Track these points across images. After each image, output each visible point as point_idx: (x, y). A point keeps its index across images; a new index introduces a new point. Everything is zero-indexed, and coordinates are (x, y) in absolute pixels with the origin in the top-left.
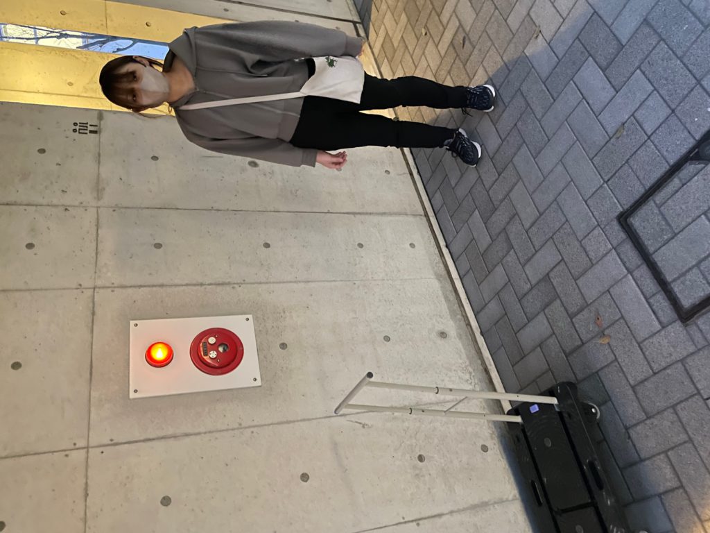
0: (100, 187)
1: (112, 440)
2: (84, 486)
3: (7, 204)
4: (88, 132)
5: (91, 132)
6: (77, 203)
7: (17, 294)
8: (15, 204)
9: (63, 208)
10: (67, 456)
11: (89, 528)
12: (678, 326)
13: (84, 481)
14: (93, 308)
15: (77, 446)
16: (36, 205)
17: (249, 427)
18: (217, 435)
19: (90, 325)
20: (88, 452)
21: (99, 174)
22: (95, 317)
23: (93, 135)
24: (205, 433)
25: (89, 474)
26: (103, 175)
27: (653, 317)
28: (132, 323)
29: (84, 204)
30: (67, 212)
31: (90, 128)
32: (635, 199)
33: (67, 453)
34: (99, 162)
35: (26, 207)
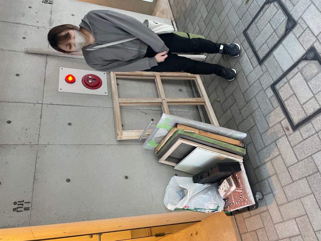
0: (51, 22)
1: (51, 103)
2: (40, 115)
3: (16, 23)
4: (48, 3)
5: (49, 3)
6: (42, 26)
7: (19, 53)
8: (19, 24)
9: (37, 27)
10: (35, 105)
11: (41, 127)
12: (259, 66)
13: (41, 113)
14: (47, 61)
15: (39, 103)
16: (27, 25)
17: (102, 107)
18: (90, 108)
19: (45, 66)
20: (42, 105)
21: (51, 18)
22: (47, 64)
23: (50, 4)
24: (86, 106)
25: (42, 112)
26: (52, 18)
27: (251, 66)
28: (61, 68)
29: (45, 27)
30: (38, 29)
31: (49, 2)
32: (249, 23)
33: (35, 104)
34: (51, 14)
35: (23, 25)
